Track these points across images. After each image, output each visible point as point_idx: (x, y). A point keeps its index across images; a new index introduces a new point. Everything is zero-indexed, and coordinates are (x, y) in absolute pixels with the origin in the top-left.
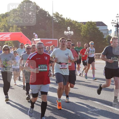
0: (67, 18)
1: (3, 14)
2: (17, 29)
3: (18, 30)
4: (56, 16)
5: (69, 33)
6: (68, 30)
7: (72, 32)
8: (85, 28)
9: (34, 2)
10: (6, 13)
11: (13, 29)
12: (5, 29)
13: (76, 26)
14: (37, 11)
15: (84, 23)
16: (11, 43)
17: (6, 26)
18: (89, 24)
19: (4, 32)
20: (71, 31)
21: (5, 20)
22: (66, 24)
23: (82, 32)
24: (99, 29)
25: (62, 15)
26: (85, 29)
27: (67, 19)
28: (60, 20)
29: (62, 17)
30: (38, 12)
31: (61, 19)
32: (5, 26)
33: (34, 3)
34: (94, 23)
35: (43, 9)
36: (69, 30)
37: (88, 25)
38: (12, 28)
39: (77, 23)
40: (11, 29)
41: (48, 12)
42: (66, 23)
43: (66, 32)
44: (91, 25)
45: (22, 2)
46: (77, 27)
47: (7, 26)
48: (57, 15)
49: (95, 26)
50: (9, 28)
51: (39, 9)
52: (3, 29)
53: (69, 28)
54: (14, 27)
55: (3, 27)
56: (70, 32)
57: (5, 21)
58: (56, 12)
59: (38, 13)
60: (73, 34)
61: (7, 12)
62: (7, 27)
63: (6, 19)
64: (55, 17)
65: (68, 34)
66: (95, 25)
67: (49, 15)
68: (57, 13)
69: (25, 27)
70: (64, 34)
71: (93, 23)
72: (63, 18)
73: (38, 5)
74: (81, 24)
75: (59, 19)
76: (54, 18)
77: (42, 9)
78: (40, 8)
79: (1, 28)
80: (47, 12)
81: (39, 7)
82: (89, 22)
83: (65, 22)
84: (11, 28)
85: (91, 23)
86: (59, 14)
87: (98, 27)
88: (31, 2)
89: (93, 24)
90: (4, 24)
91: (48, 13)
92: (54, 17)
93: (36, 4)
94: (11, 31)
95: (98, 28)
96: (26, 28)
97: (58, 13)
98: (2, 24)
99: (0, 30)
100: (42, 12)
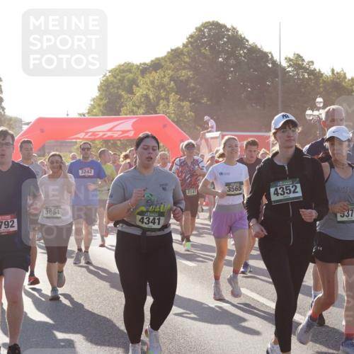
0: (333, 70)
1: (145, 64)
2: (179, 104)
3: (183, 107)
4: (294, 64)
6: (318, 105)
9: (232, 27)
10: (152, 61)
11: (168, 106)
12: (147, 106)
14: (242, 52)
17: (151, 97)
19: (143, 114)
21: (148, 82)
25: (312, 62)
27: (335, 72)
28: (306, 76)
29: (312, 68)
30: (243, 55)
31: (308, 73)
32: (147, 97)
33: (234, 29)
35: (259, 47)
36: (321, 105)
38: (165, 102)
40: (161, 105)
41: (270, 53)
42: (321, 85)
43: (313, 111)
45: (197, 29)
47: (153, 98)
48: (297, 62)
50: (158, 104)
51: (245, 48)
54: (171, 100)
55: (142, 100)
57: (147, 84)
58: (295, 54)
59: (244, 57)
61: (157, 59)
62: (152, 101)
63: (151, 78)
64: (290, 69)
65: (318, 116)
67: (274, 63)
68: (297, 54)
69: (205, 100)
72: (315, 70)
73: (243, 36)
75: (304, 75)
76: (290, 72)
77: (256, 46)
78: (251, 42)
79: (137, 104)
80: (270, 55)
81: (247, 41)
83: (321, 81)
84: (162, 103)
86: (303, 60)
88: (225, 26)
90: (145, 93)
91: (272, 56)
92: (289, 67)
93: (239, 33)
94: (161, 112)
96: (208, 103)
97: (301, 57)
98: (139, 92)
99: (134, 108)
100: (254, 55)
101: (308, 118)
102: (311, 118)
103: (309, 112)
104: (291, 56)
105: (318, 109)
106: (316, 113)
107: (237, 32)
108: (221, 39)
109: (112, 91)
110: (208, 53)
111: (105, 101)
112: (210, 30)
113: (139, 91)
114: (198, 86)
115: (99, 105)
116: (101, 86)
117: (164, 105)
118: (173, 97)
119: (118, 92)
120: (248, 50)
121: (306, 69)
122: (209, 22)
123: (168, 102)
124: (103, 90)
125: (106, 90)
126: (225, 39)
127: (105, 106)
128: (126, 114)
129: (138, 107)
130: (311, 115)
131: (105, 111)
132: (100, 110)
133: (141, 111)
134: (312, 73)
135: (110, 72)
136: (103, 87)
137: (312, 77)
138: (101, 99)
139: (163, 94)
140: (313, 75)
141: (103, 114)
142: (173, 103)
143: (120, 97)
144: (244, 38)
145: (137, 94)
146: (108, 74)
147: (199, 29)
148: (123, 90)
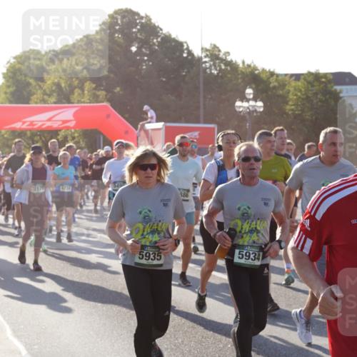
0: (243, 62)
2: (94, 94)
3: (98, 96)
4: (212, 55)
5: (251, 108)
6: (248, 97)
7: (260, 104)
8: (300, 91)
11: (83, 94)
12: (58, 95)
13: (271, 85)
14: (155, 40)
15: (297, 77)
16: (76, 135)
17: (63, 85)
18: (311, 79)
19: (55, 103)
20: (255, 99)
22: (240, 81)
23: (290, 103)
24: (341, 95)
25: (228, 53)
26: (299, 94)
27: (246, 64)
28: (223, 67)
29: (229, 58)
30: (157, 44)
31: (226, 65)
32: (58, 85)
33: (147, 16)
34: (325, 75)
35: (173, 36)
36: (251, 96)
37: (309, 83)
38: (80, 91)
39: (275, 77)
40: (76, 94)
41: (186, 42)
42: (240, 76)
43: (242, 102)
44: (316, 84)
45: (109, 16)
46: (274, 88)
47: (65, 87)
48: (214, 54)
49: (329, 86)
50: (72, 92)
51: (159, 36)
52: (55, 94)
53: (249, 91)
54: (86, 89)
55: (54, 88)
56: (252, 103)
58: (211, 45)
59: (158, 46)
60: (262, 110)
62: (64, 89)
64: (207, 59)
65: (248, 108)
66: (329, 81)
67: (190, 53)
68: (215, 47)
69: (118, 89)
70: (236, 111)
71: (322, 77)
72: (232, 61)
73: (157, 25)
74: (287, 78)
75: (220, 66)
76: (206, 62)
77: (170, 35)
78: (164, 32)
79: (48, 92)
80: (185, 45)
81: (161, 30)
82: (310, 74)
83: (239, 72)
84: (77, 91)
85: (316, 77)
86: (220, 51)
87: (338, 88)
88: (138, 14)
89: (323, 80)
90: (56, 81)
91: (187, 45)
92: (205, 57)
93: (153, 21)
94: (76, 101)
95: (338, 91)
97: (218, 48)
98: (50, 80)
99: (46, 97)
100: (168, 44)
101: (237, 109)
102: (241, 110)
103: (238, 103)
104: (208, 47)
105: (248, 100)
106: (245, 104)
107: (150, 20)
108: (135, 27)
109: (19, 78)
110: (122, 41)
111: (12, 89)
112: (123, 17)
113: (50, 78)
114: (112, 75)
115: (6, 93)
116: (7, 73)
117: (79, 94)
118: (88, 85)
119: (25, 80)
120: (162, 39)
121: (222, 60)
122: (122, 10)
123: (83, 91)
124: (10, 77)
125: (13, 78)
126: (138, 27)
127: (13, 94)
128: (36, 103)
129: (49, 96)
130: (240, 107)
131: (12, 99)
132: (7, 98)
133: (53, 99)
134: (229, 64)
135: (15, 58)
136: (10, 74)
137: (229, 68)
138: (8, 87)
139: (76, 83)
140: (231, 67)
141: (11, 102)
142: (89, 92)
143: (29, 84)
144: (158, 27)
145: (49, 82)
146: (12, 61)
147: (111, 17)
148: (31, 78)
